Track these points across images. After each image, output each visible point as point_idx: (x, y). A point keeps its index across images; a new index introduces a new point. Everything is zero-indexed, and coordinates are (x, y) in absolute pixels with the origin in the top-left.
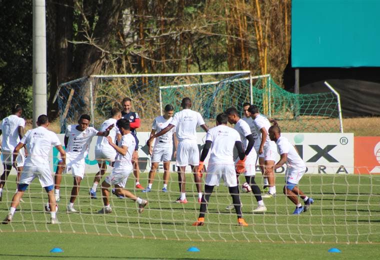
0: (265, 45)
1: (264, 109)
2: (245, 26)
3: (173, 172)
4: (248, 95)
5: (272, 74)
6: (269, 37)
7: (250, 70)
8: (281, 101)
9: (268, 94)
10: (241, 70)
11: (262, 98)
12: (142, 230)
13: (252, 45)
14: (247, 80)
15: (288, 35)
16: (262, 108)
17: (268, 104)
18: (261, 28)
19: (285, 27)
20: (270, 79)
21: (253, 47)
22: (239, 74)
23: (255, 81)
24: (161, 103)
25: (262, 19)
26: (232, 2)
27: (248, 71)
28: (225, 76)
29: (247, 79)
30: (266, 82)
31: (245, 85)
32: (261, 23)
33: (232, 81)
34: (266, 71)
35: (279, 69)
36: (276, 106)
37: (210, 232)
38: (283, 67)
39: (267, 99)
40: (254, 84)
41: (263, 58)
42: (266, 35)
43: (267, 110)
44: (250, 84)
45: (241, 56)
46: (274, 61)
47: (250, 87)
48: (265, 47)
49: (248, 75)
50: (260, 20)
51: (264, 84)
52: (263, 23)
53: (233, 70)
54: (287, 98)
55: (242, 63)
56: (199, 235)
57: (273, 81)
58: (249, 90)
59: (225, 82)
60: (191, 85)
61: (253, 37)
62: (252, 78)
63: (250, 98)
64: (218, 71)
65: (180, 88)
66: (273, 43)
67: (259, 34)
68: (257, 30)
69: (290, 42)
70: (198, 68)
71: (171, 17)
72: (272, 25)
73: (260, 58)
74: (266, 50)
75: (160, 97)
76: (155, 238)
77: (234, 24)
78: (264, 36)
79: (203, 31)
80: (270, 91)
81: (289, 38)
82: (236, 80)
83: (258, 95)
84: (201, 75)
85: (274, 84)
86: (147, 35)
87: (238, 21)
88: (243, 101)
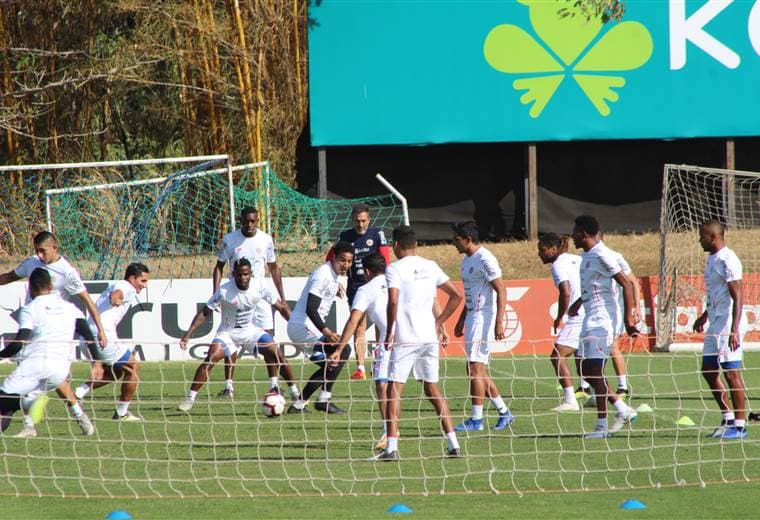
0: (256, 104)
2: (215, 65)
3: (76, 360)
4: (224, 203)
5: (272, 161)
6: (264, 85)
7: (228, 153)
8: (290, 215)
9: (265, 201)
10: (210, 154)
12: (12, 479)
13: (229, 102)
14: (222, 174)
15: (302, 81)
17: (266, 220)
18: (247, 67)
19: (295, 67)
20: (267, 170)
21: (232, 107)
22: (206, 161)
23: (238, 176)
24: (49, 222)
25: (249, 51)
26: (189, 18)
27: (225, 156)
28: (177, 167)
29: (222, 171)
30: (260, 176)
31: (218, 184)
32: (248, 58)
33: (192, 176)
34: (259, 155)
35: (286, 150)
36: (280, 223)
37: (150, 480)
38: (293, 147)
39: (263, 212)
40: (235, 182)
41: (253, 128)
42: (259, 82)
44: (228, 180)
45: (209, 125)
46: (274, 135)
47: (228, 186)
48: (257, 106)
49: (223, 164)
50: (245, 53)
51: (256, 181)
52: (252, 60)
53: (196, 154)
54: (304, 208)
55: (213, 138)
56: (128, 485)
57: (275, 175)
58: (227, 195)
59: (178, 178)
60: (111, 185)
61: (233, 86)
62: (232, 169)
63: (229, 209)
64: (164, 157)
65: (87, 192)
66: (274, 98)
67: (244, 81)
68: (240, 74)
69: (308, 96)
70: (123, 151)
71: (67, 50)
72: (271, 63)
73: (248, 130)
74: (259, 112)
75: (48, 209)
76: (40, 496)
77: (192, 62)
78: (255, 86)
79: (133, 77)
80: (268, 195)
81: (305, 88)
82: (201, 174)
83: (244, 202)
84: (130, 167)
85: (276, 179)
86: (17, 87)
87: (203, 54)
88: (214, 217)
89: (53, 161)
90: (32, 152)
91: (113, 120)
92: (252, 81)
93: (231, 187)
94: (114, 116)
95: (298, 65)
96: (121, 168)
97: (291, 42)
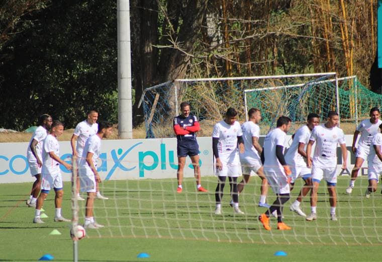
0: (351, 47)
1: (351, 111)
2: (330, 27)
4: (334, 97)
5: (358, 75)
6: (355, 37)
7: (336, 71)
8: (367, 102)
9: (355, 96)
10: (327, 72)
11: (348, 100)
12: (227, 234)
13: (337, 46)
14: (333, 82)
15: (374, 35)
16: (348, 110)
17: (355, 105)
18: (346, 28)
19: (371, 28)
20: (356, 80)
21: (338, 48)
22: (325, 75)
23: (341, 82)
24: (246, 106)
25: (347, 20)
26: (317, 3)
27: (334, 73)
28: (310, 78)
29: (333, 80)
30: (352, 83)
31: (330, 87)
32: (346, 23)
33: (318, 83)
34: (352, 73)
35: (366, 70)
36: (362, 107)
37: (296, 236)
38: (369, 67)
39: (353, 101)
40: (340, 86)
41: (349, 59)
42: (352, 36)
43: (354, 112)
44: (336, 85)
45: (326, 57)
46: (359, 62)
47: (335, 88)
48: (351, 48)
49: (333, 77)
50: (345, 21)
51: (350, 86)
52: (349, 24)
53: (320, 72)
54: (374, 99)
55: (328, 64)
56: (285, 238)
57: (360, 83)
58: (335, 92)
59: (311, 84)
60: (277, 88)
61: (339, 38)
62: (338, 79)
63: (336, 100)
64: (303, 73)
65: (266, 91)
66: (360, 43)
67: (345, 35)
68: (342, 31)
69: (377, 42)
70: (283, 70)
71: (256, 20)
72: (358, 26)
73: (346, 60)
74: (352, 51)
75: (245, 100)
76: (241, 242)
77: (319, 25)
78: (350, 37)
79: (289, 33)
80: (356, 93)
81: (376, 39)
82: (322, 82)
83: (344, 97)
84: (286, 78)
85: (360, 85)
86: (231, 38)
87: (324, 21)
88: (329, 103)
89: (249, 75)
90: (238, 71)
91: (279, 55)
92: (348, 35)
93: (337, 88)
94: (279, 53)
95: (373, 27)
96: (282, 79)
97: (369, 15)
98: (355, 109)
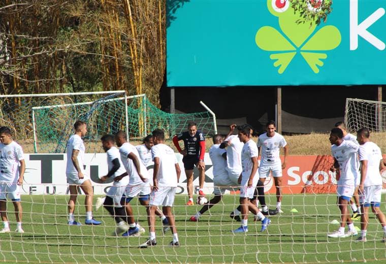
0: (140, 65)
1: (140, 129)
2: (119, 45)
3: (47, 194)
4: (123, 115)
5: (147, 94)
6: (144, 56)
7: (125, 90)
9: (144, 114)
10: (116, 90)
11: (137, 118)
12: (13, 253)
13: (126, 64)
14: (122, 100)
15: (163, 54)
16: (137, 128)
17: (144, 124)
18: (135, 46)
20: (145, 98)
21: (128, 66)
22: (114, 93)
23: (130, 101)
24: (34, 123)
25: (136, 38)
26: (106, 21)
27: (123, 91)
28: (99, 97)
29: (122, 98)
30: (141, 102)
31: (119, 105)
32: (135, 41)
33: (106, 101)
34: (141, 91)
35: (155, 89)
36: (151, 125)
37: (84, 255)
38: (158, 87)
39: (142, 119)
40: (128, 105)
41: (138, 77)
42: (141, 54)
43: (143, 130)
44: (125, 103)
45: (115, 75)
46: (149, 80)
47: (125, 106)
49: (123, 95)
50: (134, 39)
51: (139, 104)
52: (138, 42)
53: (109, 90)
54: (163, 118)
55: (117, 82)
56: (73, 257)
57: (149, 101)
58: (124, 111)
59: (99, 102)
60: (65, 105)
61: (128, 56)
62: (127, 97)
63: (125, 118)
64: (92, 91)
65: (54, 108)
66: (149, 62)
67: (134, 53)
68: (131, 50)
69: (166, 61)
70: (72, 88)
71: (45, 36)
72: (146, 44)
73: (135, 78)
74: (141, 69)
75: (33, 117)
76: (28, 262)
77: (107, 43)
78: (139, 56)
79: (78, 51)
80: (145, 111)
81: (164, 58)
82: (111, 100)
83: (133, 115)
84: (75, 96)
85: (149, 103)
86: (19, 55)
87: (112, 39)
88: (118, 122)
89: (37, 93)
90: (25, 89)
91: (67, 72)
92: (137, 54)
93: (127, 107)
94: (67, 70)
95: (161, 46)
96: (71, 96)
97: (157, 33)
98: (144, 127)
